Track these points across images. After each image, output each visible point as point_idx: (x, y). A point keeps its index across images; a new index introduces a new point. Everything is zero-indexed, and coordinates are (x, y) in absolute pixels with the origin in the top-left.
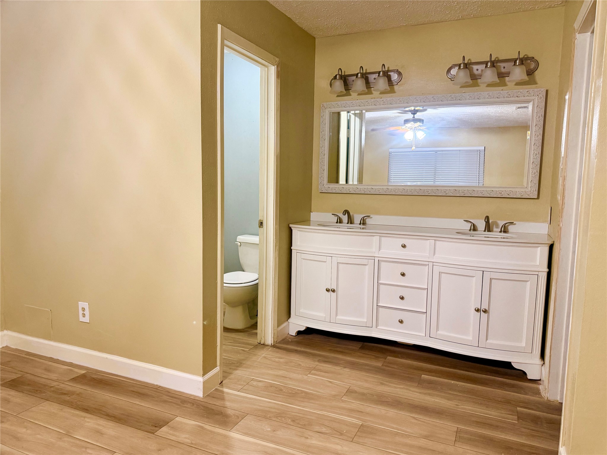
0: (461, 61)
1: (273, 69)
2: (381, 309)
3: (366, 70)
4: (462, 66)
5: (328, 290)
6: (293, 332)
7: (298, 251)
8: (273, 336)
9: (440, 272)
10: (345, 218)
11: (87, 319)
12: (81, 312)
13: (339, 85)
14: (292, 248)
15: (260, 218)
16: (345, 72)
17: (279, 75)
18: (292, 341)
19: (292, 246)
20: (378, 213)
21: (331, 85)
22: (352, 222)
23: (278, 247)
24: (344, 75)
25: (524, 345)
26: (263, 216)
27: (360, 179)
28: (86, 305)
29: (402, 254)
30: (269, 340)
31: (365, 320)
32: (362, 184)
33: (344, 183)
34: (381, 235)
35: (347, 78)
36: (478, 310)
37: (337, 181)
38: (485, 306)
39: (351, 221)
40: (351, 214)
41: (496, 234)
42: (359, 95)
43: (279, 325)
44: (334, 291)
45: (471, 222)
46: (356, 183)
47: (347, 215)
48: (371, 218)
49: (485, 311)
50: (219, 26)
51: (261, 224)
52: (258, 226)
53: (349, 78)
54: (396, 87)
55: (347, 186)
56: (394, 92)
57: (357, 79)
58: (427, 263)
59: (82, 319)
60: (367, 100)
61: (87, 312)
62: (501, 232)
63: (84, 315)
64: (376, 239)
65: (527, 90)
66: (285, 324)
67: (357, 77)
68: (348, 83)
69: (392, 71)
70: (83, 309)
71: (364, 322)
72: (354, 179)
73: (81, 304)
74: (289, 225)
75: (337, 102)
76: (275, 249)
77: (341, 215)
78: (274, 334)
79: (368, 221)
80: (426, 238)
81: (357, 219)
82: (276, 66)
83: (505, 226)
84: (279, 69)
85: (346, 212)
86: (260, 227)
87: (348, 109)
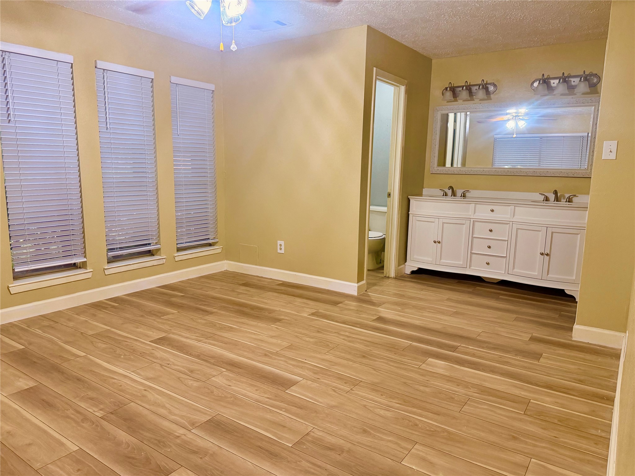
0: (541, 77)
1: (403, 88)
2: (474, 256)
3: (470, 83)
4: (541, 81)
5: (435, 242)
6: (408, 271)
7: (414, 215)
8: (395, 272)
9: (517, 228)
10: (450, 192)
11: (283, 251)
12: (279, 247)
13: (449, 94)
14: (409, 213)
15: (388, 191)
16: (453, 84)
17: (407, 92)
18: (407, 277)
19: (409, 211)
20: (476, 188)
21: (443, 94)
22: (455, 196)
23: (400, 211)
24: (453, 86)
25: (574, 278)
26: (391, 190)
27: (464, 164)
28: (282, 243)
29: (491, 216)
30: (392, 274)
31: (462, 263)
32: (465, 166)
33: (450, 166)
34: (476, 203)
35: (455, 89)
36: (542, 254)
37: (444, 165)
38: (547, 251)
39: (454, 194)
40: (454, 190)
41: (563, 203)
42: (463, 101)
43: (399, 266)
44: (439, 242)
45: (544, 195)
46: (459, 166)
47: (451, 190)
48: (470, 192)
49: (547, 255)
50: (375, 69)
51: (389, 195)
52: (387, 197)
53: (457, 89)
54: (492, 96)
55: (452, 169)
56: (491, 99)
57: (462, 90)
58: (508, 222)
59: (279, 251)
60: (469, 105)
61: (283, 247)
62: (566, 202)
63: (281, 249)
64: (472, 206)
65: (590, 98)
66: (403, 266)
67: (463, 89)
68: (456, 92)
69: (490, 84)
70: (281, 245)
71: (461, 264)
72: (458, 163)
73: (279, 242)
74: (408, 197)
75: (447, 107)
76: (399, 212)
77: (447, 190)
78: (396, 270)
79: (468, 194)
80: (508, 205)
81: (459, 192)
82: (405, 86)
83: (569, 197)
84: (407, 87)
85: (451, 188)
86: (388, 197)
87: (455, 111)
